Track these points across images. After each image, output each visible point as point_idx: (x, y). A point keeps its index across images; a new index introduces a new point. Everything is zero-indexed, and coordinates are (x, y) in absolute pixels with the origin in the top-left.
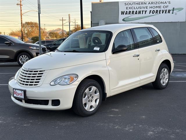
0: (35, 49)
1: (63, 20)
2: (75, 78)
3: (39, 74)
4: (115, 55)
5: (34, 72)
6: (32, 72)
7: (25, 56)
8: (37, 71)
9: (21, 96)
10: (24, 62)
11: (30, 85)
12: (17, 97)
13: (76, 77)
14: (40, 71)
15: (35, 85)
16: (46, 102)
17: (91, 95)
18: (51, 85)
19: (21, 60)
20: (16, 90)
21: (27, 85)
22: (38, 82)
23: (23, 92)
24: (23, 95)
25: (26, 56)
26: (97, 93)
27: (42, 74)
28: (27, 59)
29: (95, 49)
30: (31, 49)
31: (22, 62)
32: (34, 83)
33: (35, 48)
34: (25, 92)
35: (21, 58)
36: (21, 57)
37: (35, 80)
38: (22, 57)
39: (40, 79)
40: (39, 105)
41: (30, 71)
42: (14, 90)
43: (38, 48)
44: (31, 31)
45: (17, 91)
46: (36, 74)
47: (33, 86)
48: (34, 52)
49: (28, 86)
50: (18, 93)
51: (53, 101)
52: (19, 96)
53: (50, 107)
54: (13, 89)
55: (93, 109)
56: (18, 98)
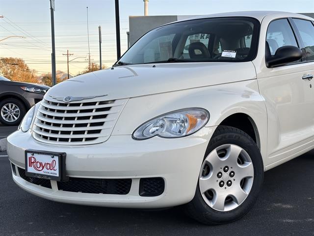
0: (33, 92)
1: (68, 54)
2: (199, 120)
3: (98, 110)
4: (274, 70)
5: (85, 104)
6: (78, 105)
7: (12, 106)
8: (94, 104)
9: (49, 171)
10: (10, 116)
11: (73, 140)
12: (38, 174)
13: (203, 117)
14: (101, 103)
15: (87, 139)
16: (122, 186)
17: (227, 167)
18: (136, 139)
19: (4, 113)
20: (36, 156)
21: (66, 140)
22: (99, 131)
23: (56, 158)
24: (57, 167)
25: (14, 106)
26: (245, 162)
27: (108, 109)
28: (16, 112)
29: (225, 54)
30: (25, 92)
31: (6, 117)
32: (86, 136)
33: (33, 90)
34: (62, 157)
35: (5, 109)
36: (5, 107)
37: (88, 125)
38: (8, 107)
39: (101, 124)
40: (101, 195)
41: (72, 105)
42: (29, 155)
43: (39, 90)
44: (10, 72)
45: (39, 158)
46: (91, 111)
47: (84, 142)
48: (32, 97)
49: (70, 143)
50: (41, 164)
51: (143, 181)
52: (45, 172)
53: (133, 198)
54: (27, 152)
55: (235, 206)
56: (42, 175)
